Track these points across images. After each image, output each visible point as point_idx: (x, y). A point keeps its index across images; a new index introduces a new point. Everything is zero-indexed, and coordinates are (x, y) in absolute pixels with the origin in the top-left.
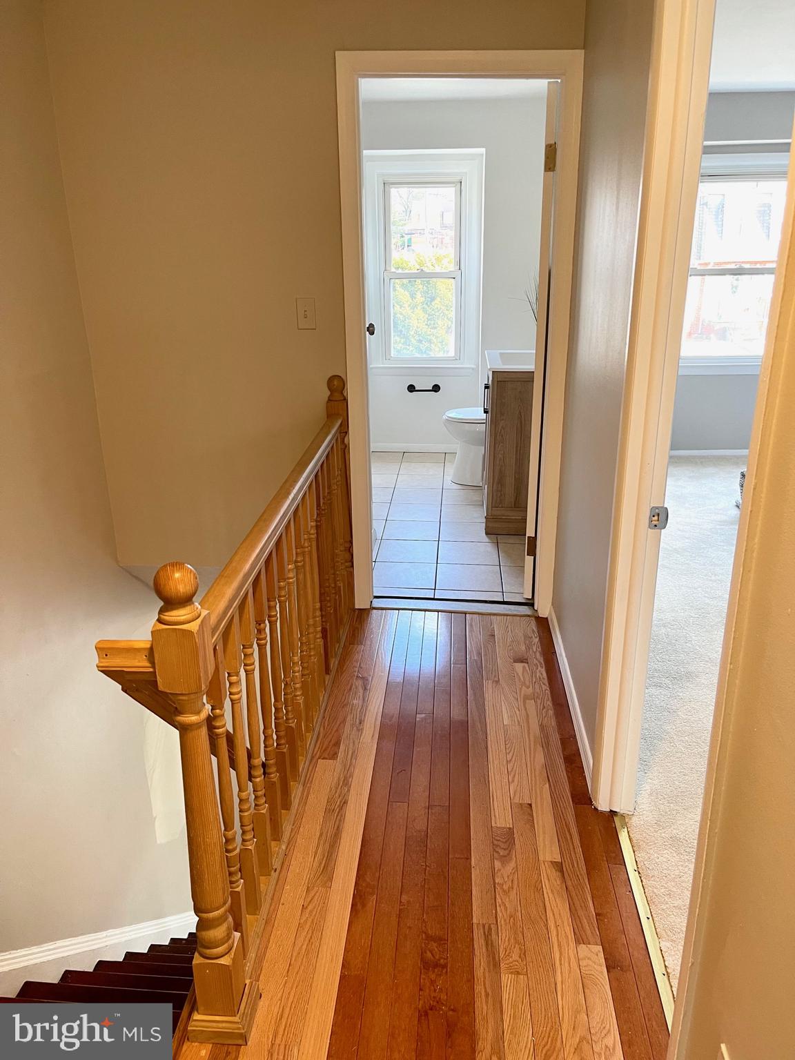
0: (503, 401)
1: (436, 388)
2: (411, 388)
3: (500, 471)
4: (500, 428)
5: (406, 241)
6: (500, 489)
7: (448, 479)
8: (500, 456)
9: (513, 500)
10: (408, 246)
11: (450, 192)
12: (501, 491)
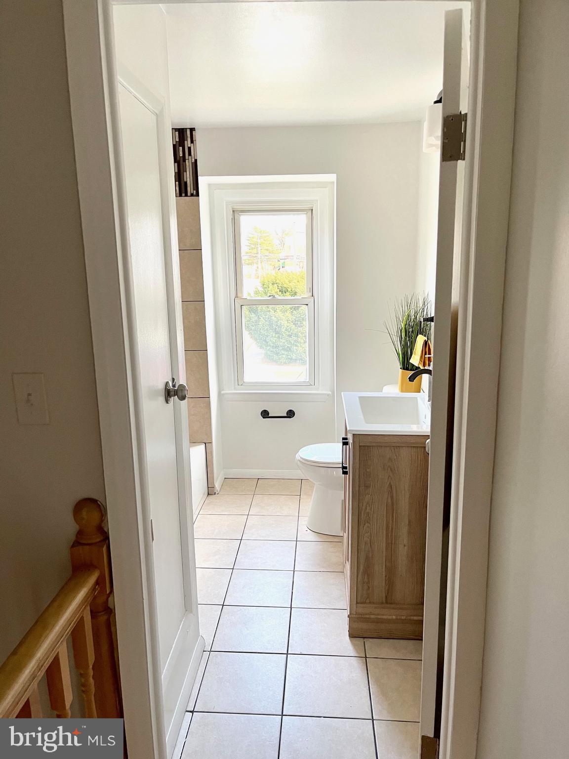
0: (368, 470)
1: (291, 414)
2: (265, 414)
3: (367, 558)
4: (365, 504)
5: (281, 264)
6: (366, 580)
7: (304, 522)
8: (366, 539)
9: (384, 595)
10: (283, 267)
11: (302, 220)
12: (368, 583)
